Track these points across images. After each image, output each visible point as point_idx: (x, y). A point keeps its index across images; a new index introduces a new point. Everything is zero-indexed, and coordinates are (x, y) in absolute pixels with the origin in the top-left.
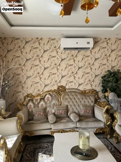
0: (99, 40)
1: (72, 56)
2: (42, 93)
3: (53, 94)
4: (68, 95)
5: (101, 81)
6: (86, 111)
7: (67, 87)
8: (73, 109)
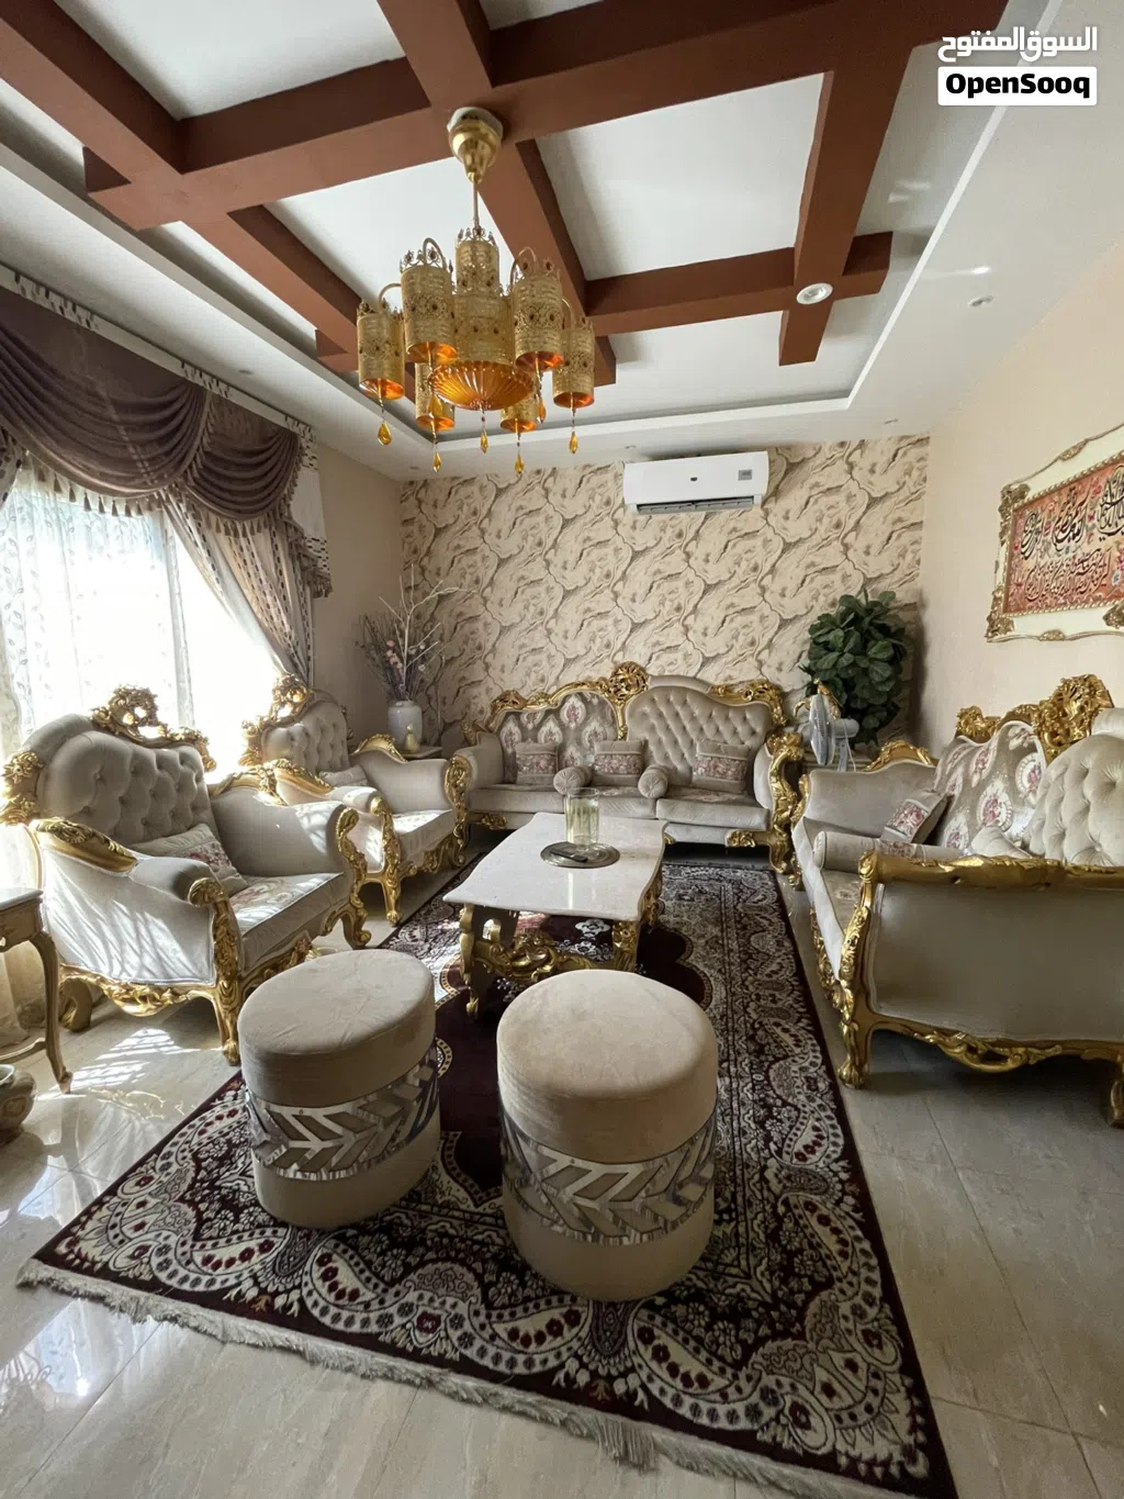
0: (810, 453)
1: (680, 535)
2: (554, 689)
3: (593, 696)
4: (653, 700)
5: (807, 647)
6: (715, 767)
7: (652, 670)
8: (666, 757)
